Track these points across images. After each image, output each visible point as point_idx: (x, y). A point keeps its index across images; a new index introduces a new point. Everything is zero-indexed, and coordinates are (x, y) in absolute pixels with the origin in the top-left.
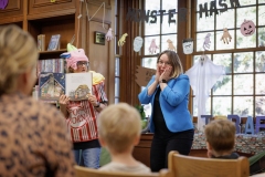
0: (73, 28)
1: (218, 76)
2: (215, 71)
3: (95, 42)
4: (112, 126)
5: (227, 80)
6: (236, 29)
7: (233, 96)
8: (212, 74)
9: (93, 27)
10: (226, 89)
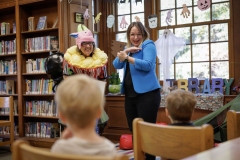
0: (56, 11)
1: (180, 46)
2: (177, 42)
3: (75, 21)
4: (72, 100)
5: (187, 50)
6: (193, 6)
7: (192, 62)
8: (174, 45)
9: (73, 9)
10: (186, 57)
